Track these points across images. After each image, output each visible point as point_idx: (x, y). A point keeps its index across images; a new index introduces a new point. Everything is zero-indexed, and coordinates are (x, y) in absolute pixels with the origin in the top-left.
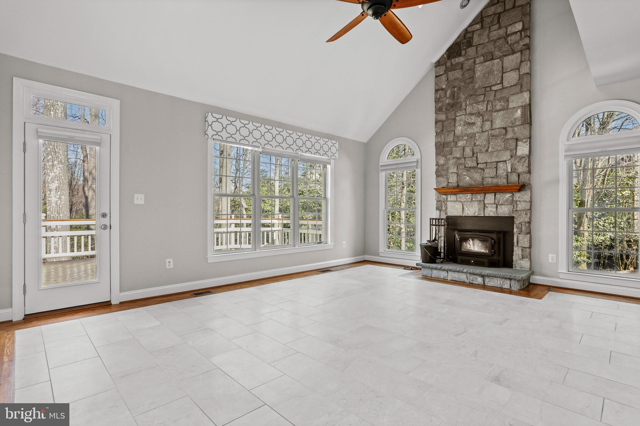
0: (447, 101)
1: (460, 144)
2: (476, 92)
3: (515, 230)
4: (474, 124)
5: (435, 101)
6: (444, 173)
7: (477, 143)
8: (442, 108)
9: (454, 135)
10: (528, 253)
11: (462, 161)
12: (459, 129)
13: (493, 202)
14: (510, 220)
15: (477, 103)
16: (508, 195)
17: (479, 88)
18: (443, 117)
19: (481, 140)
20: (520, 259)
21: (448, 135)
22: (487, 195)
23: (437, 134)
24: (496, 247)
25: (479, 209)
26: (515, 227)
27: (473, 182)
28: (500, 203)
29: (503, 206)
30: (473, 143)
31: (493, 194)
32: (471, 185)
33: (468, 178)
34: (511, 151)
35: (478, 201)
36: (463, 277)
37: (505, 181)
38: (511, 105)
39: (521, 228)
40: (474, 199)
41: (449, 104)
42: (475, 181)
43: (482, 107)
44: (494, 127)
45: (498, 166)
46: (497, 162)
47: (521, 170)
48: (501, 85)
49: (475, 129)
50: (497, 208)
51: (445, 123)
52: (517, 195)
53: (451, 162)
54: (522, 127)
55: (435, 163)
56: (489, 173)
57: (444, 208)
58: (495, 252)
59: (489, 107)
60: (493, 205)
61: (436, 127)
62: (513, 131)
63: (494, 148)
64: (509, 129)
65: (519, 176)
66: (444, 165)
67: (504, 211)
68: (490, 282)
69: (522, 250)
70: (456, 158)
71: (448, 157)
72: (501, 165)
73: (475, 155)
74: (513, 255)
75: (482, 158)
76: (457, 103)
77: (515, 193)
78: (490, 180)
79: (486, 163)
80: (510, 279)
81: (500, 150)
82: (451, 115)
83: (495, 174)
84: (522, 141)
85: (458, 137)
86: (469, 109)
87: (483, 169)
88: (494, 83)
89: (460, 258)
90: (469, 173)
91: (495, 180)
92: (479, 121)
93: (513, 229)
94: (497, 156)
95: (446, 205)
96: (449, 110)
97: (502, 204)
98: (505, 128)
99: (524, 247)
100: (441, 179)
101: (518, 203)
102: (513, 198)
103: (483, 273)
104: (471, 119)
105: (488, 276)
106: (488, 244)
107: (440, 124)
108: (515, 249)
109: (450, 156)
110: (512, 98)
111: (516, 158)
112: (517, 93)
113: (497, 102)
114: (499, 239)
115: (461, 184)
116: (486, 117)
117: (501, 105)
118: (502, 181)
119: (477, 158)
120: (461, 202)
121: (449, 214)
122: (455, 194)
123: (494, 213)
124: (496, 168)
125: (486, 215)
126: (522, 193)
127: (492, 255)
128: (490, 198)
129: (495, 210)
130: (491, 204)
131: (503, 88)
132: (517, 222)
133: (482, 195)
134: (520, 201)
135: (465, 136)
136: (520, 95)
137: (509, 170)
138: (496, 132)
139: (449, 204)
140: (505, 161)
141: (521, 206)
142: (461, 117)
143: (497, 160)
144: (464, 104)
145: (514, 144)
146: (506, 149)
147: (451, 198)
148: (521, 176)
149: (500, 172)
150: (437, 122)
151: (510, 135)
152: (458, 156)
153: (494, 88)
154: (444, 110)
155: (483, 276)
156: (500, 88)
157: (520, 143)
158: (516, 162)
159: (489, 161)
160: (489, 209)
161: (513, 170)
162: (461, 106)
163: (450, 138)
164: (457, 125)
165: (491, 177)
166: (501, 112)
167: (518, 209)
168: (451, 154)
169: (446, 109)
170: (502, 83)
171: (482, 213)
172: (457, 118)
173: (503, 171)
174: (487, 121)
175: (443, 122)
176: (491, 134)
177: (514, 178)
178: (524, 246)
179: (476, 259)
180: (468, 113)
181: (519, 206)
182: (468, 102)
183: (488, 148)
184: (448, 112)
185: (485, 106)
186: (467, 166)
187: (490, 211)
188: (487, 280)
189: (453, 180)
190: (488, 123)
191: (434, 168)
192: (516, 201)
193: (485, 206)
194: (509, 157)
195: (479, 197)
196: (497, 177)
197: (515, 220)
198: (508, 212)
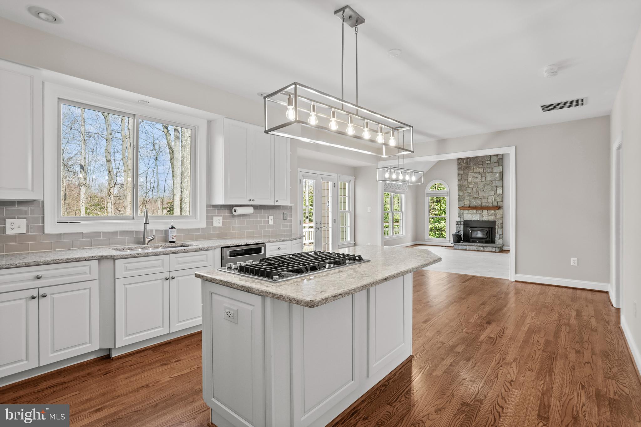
0: (464, 165)
1: (471, 186)
2: (478, 163)
3: (496, 227)
4: (477, 177)
5: (458, 164)
6: (462, 199)
7: (479, 187)
8: (461, 168)
9: (468, 182)
10: (502, 236)
11: (472, 194)
12: (470, 179)
13: (486, 214)
14: (494, 222)
15: (479, 168)
16: (493, 211)
17: (480, 161)
18: (462, 172)
19: (481, 186)
20: (499, 240)
21: (464, 182)
22: (484, 211)
23: (459, 180)
24: (488, 234)
25: (480, 217)
27: (477, 205)
29: (491, 216)
30: (477, 186)
31: (486, 210)
32: (476, 206)
33: (474, 203)
34: (494, 191)
35: (479, 213)
36: (474, 248)
37: (492, 205)
38: (494, 171)
39: (499, 226)
40: (477, 213)
41: (465, 166)
42: (478, 204)
43: (481, 170)
44: (487, 180)
47: (499, 200)
48: (490, 161)
49: (478, 180)
50: (488, 217)
51: (463, 175)
52: (497, 211)
53: (466, 194)
54: (499, 181)
55: (457, 194)
56: (484, 201)
57: (462, 217)
58: (487, 236)
59: (484, 170)
61: (458, 177)
62: (495, 183)
63: (487, 190)
64: (493, 182)
65: (498, 203)
66: (462, 196)
67: (491, 218)
68: (486, 249)
69: (499, 235)
70: (469, 193)
71: (464, 192)
72: (490, 198)
73: (478, 192)
74: (495, 238)
75: (481, 194)
76: (469, 166)
78: (485, 204)
79: (483, 196)
80: (495, 247)
81: (489, 191)
82: (466, 172)
85: (470, 183)
86: (475, 170)
87: (481, 199)
88: (487, 160)
89: (471, 240)
90: (475, 200)
91: (487, 204)
92: (480, 176)
93: (495, 226)
94: (488, 193)
95: (463, 215)
96: (465, 169)
97: (490, 215)
98: (492, 181)
99: (500, 234)
100: (460, 202)
102: (495, 212)
103: (484, 246)
104: (476, 175)
105: (486, 247)
106: (485, 232)
107: (460, 176)
108: (496, 235)
109: (465, 191)
110: (495, 168)
111: (496, 195)
112: (497, 166)
113: (488, 169)
114: (489, 231)
115: (471, 205)
116: (483, 175)
117: (490, 170)
118: (490, 205)
119: (479, 193)
120: (471, 214)
121: (465, 220)
122: (468, 210)
123: (487, 219)
124: (488, 199)
125: (483, 220)
126: (499, 210)
127: (487, 238)
128: (485, 212)
129: (487, 217)
131: (491, 163)
132: (497, 223)
133: (481, 211)
135: (473, 183)
136: (498, 167)
137: (494, 200)
138: (488, 182)
139: (465, 215)
140: (492, 196)
141: (499, 216)
142: (471, 174)
143: (488, 195)
144: (472, 168)
145: (496, 188)
146: (492, 190)
147: (466, 212)
149: (489, 201)
150: (458, 174)
151: (494, 184)
152: (470, 192)
153: (487, 162)
154: (462, 169)
155: (483, 247)
156: (490, 162)
157: (498, 188)
158: (496, 197)
159: (484, 195)
160: (485, 217)
161: (495, 200)
162: (471, 168)
163: (466, 183)
164: (469, 177)
166: (490, 174)
167: (497, 217)
168: (466, 191)
169: (463, 168)
170: (490, 160)
171: (481, 219)
172: (469, 174)
173: (491, 200)
174: (484, 177)
175: (462, 175)
176: (485, 183)
177: (495, 204)
179: (479, 240)
180: (474, 172)
181: (498, 216)
182: (474, 167)
183: (484, 189)
184: (464, 170)
185: (483, 170)
186: (474, 197)
187: (485, 218)
188: (485, 248)
189: (467, 203)
190: (484, 178)
191: (457, 197)
192: (497, 214)
193: (482, 216)
194: (493, 194)
195: (480, 211)
196: (488, 202)
197: (496, 222)
198: (493, 219)
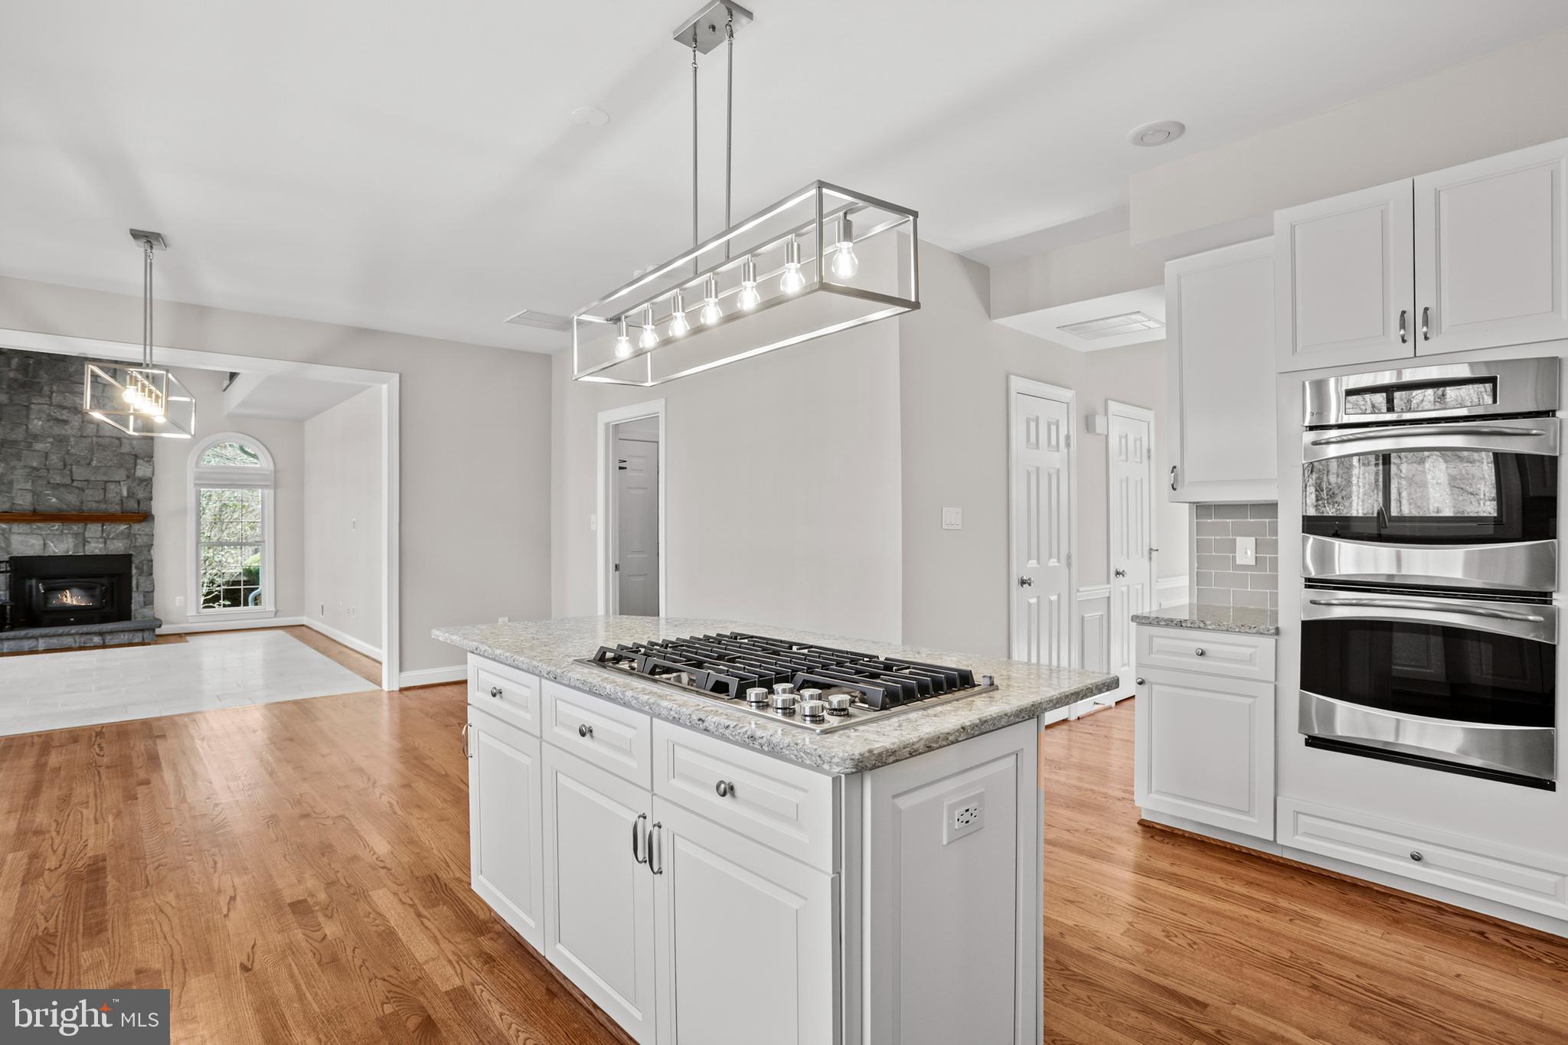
0: (12, 375)
1: (39, 446)
3: (134, 571)
4: (67, 422)
6: (3, 488)
7: (72, 451)
9: (26, 432)
10: (149, 601)
11: (42, 473)
12: (37, 424)
13: (99, 536)
14: (126, 559)
16: (123, 527)
19: (79, 449)
20: (142, 608)
21: (15, 430)
22: (90, 526)
24: (108, 595)
25: (76, 545)
26: (133, 568)
27: (64, 507)
28: (111, 537)
29: (115, 541)
30: (63, 449)
31: (100, 525)
32: (60, 511)
33: (54, 500)
34: (128, 470)
35: (73, 534)
36: (67, 641)
37: (118, 508)
39: (142, 569)
40: (65, 531)
41: (15, 381)
42: (67, 505)
44: (102, 433)
45: (108, 488)
46: (106, 482)
47: (142, 496)
49: (70, 431)
50: (105, 543)
51: (7, 409)
52: (136, 527)
53: (23, 472)
54: (143, 441)
56: (92, 496)
57: (3, 545)
58: (105, 602)
60: (100, 540)
62: (131, 444)
63: (100, 462)
65: (137, 502)
66: (4, 475)
67: (117, 547)
68: (108, 639)
69: (142, 596)
70: (31, 467)
71: (15, 464)
72: (113, 487)
73: (68, 467)
74: (131, 603)
75: (80, 473)
76: (33, 383)
77: (132, 525)
78: (95, 505)
79: (87, 481)
80: (142, 630)
81: (111, 467)
82: (24, 400)
83: (102, 496)
84: (143, 459)
85: (35, 435)
86: (59, 399)
87: (82, 489)
90: (55, 492)
91: (103, 506)
92: (76, 421)
93: (131, 570)
94: (105, 474)
95: (8, 539)
96: (15, 389)
97: (113, 538)
98: (119, 439)
99: (147, 592)
101: (138, 536)
102: (130, 530)
104: (63, 415)
106: (97, 593)
108: (134, 595)
111: (133, 480)
114: (112, 584)
115: (39, 509)
118: (115, 508)
119: (71, 471)
120: (41, 534)
121: (15, 554)
122: (28, 523)
123: (100, 550)
124: (105, 489)
125: (88, 553)
126: (144, 524)
127: (103, 607)
128: (93, 529)
129: (102, 545)
130: (96, 538)
132: (136, 561)
133: (81, 525)
134: (140, 535)
135: (48, 436)
137: (125, 494)
139: (15, 538)
140: (119, 482)
141: (140, 542)
142: (41, 407)
143: (106, 479)
144: (46, 388)
145: (132, 461)
146: (121, 466)
147: (19, 528)
148: (141, 503)
149: (110, 495)
151: (125, 449)
152: (35, 464)
157: (139, 461)
158: (133, 484)
159: (92, 479)
160: (93, 545)
161: (131, 494)
162: (41, 389)
163: (21, 436)
164: (32, 417)
165: (96, 502)
167: (138, 544)
168: (23, 460)
169: (10, 386)
171: (80, 551)
172: (33, 406)
173: (115, 495)
176: (97, 443)
177: (132, 505)
178: (146, 590)
179: (79, 615)
180: (56, 404)
181: (137, 540)
182: (57, 389)
183: (91, 461)
184: (16, 393)
186: (52, 481)
187: (95, 548)
189: (24, 500)
190: (92, 427)
192: (135, 535)
193: (85, 541)
194: (125, 478)
195: (76, 528)
196: (105, 501)
197: (133, 559)
198: (122, 548)
